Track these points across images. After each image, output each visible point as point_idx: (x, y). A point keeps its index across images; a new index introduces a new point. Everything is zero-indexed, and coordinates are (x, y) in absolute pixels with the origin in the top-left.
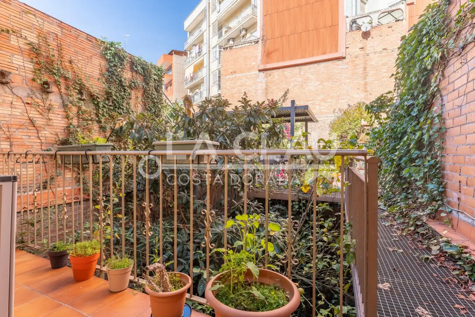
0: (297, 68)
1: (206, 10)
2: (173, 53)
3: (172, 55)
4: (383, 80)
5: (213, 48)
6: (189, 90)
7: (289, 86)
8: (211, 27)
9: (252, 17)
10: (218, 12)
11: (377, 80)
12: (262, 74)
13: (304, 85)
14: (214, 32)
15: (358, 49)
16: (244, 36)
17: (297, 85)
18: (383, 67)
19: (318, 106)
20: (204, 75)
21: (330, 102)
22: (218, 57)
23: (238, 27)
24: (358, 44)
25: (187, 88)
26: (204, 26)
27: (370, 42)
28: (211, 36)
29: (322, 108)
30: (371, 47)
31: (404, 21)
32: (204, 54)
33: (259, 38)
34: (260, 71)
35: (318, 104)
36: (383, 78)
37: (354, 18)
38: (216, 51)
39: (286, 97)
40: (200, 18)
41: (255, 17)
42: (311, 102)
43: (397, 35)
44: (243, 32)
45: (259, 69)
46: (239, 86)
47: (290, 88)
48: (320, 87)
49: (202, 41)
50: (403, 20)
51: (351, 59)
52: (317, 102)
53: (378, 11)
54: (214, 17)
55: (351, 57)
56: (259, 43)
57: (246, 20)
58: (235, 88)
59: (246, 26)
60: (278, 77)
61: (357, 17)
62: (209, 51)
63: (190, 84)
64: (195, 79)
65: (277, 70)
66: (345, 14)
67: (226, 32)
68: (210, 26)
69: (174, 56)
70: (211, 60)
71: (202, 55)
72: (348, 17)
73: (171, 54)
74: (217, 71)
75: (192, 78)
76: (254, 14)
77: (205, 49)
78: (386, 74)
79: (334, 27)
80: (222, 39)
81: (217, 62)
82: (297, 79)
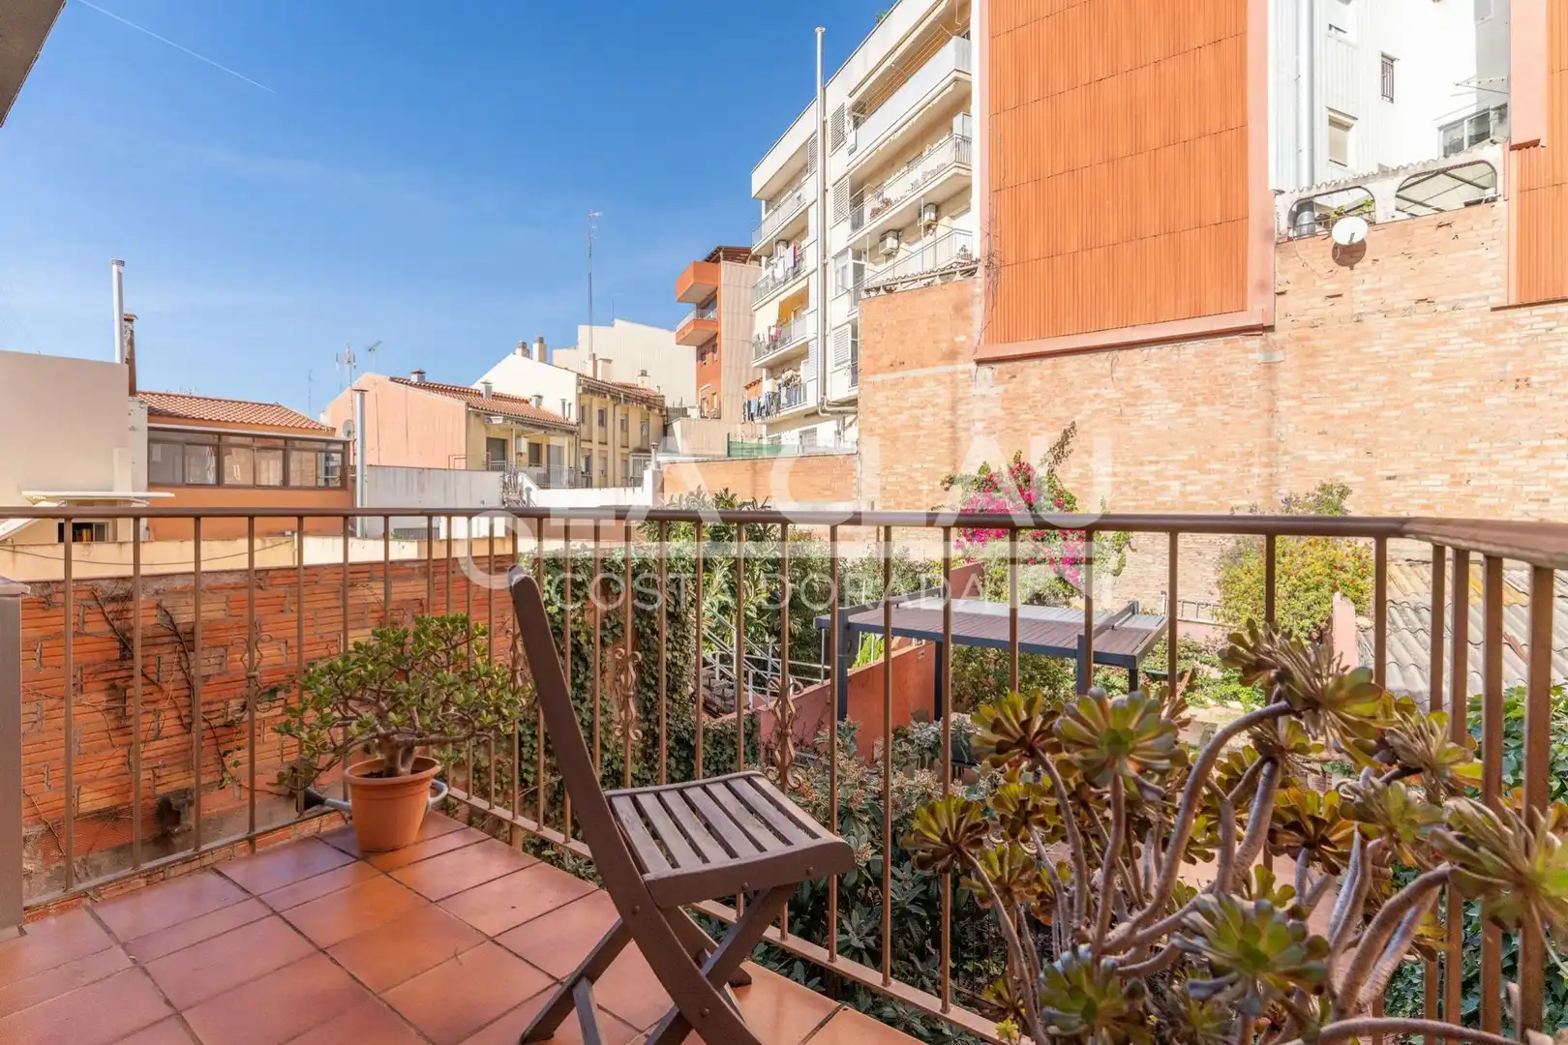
0: (1103, 355)
1: (815, 141)
2: (721, 254)
3: (717, 261)
4: (1417, 406)
5: (835, 258)
6: (764, 371)
7: (1076, 413)
8: (830, 196)
9: (956, 174)
10: (851, 153)
11: (1396, 407)
12: (985, 370)
13: (1127, 411)
14: (838, 212)
15: (1322, 298)
16: (929, 227)
17: (1102, 410)
18: (1417, 363)
19: (1177, 483)
20: (810, 335)
21: (1219, 472)
22: (850, 285)
23: (914, 198)
24: (1319, 283)
25: (761, 367)
26: (810, 188)
27: (1362, 276)
28: (830, 222)
29: (1189, 488)
30: (1367, 292)
31: (1500, 204)
32: (808, 271)
33: (977, 261)
34: (979, 362)
35: (1176, 478)
36: (1419, 400)
37: (1305, 195)
38: (845, 267)
39: (1067, 449)
40: (797, 164)
41: (964, 172)
42: (1153, 468)
43: (1472, 252)
44: (930, 216)
45: (979, 356)
46: (912, 407)
47: (1077, 418)
48: (1180, 420)
49: (803, 231)
50: (1494, 200)
51: (1292, 332)
52: (1172, 470)
53: (1396, 172)
54: (838, 165)
55: (1295, 324)
56: (977, 274)
57: (938, 182)
58: (900, 413)
59: (937, 198)
60: (1038, 383)
61: (1314, 192)
62: (825, 265)
63: (771, 356)
64: (783, 342)
65: (1037, 362)
66: (1272, 185)
67: (875, 212)
68: (826, 190)
69: (725, 266)
70: (831, 294)
71: (804, 274)
72: (1281, 192)
73: (713, 258)
74: (849, 327)
75: (775, 341)
76: (962, 163)
77: (811, 260)
78: (1426, 387)
79: (1232, 223)
80: (861, 233)
81: (846, 300)
82: (1103, 391)
